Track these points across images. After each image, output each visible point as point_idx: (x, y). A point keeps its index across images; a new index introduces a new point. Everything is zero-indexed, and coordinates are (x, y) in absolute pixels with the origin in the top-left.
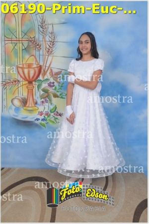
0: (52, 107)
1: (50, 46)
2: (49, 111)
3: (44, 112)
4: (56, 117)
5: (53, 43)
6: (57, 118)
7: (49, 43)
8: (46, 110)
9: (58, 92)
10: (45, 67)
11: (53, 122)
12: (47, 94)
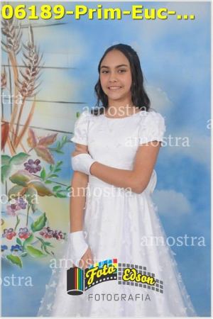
0: (35, 218)
1: (26, 78)
2: (29, 228)
3: (17, 231)
4: (46, 240)
5: (34, 70)
6: (48, 244)
7: (24, 70)
8: (22, 224)
9: (49, 182)
10: (18, 125)
11: (40, 253)
12: (22, 188)
